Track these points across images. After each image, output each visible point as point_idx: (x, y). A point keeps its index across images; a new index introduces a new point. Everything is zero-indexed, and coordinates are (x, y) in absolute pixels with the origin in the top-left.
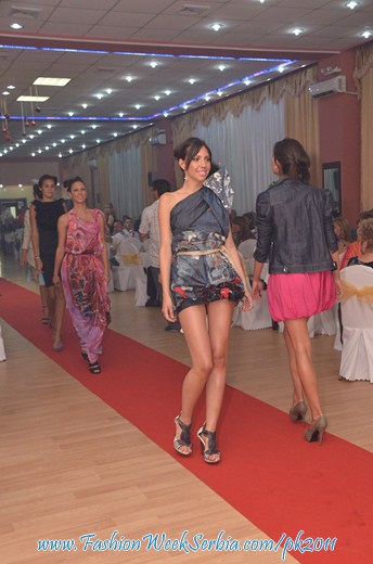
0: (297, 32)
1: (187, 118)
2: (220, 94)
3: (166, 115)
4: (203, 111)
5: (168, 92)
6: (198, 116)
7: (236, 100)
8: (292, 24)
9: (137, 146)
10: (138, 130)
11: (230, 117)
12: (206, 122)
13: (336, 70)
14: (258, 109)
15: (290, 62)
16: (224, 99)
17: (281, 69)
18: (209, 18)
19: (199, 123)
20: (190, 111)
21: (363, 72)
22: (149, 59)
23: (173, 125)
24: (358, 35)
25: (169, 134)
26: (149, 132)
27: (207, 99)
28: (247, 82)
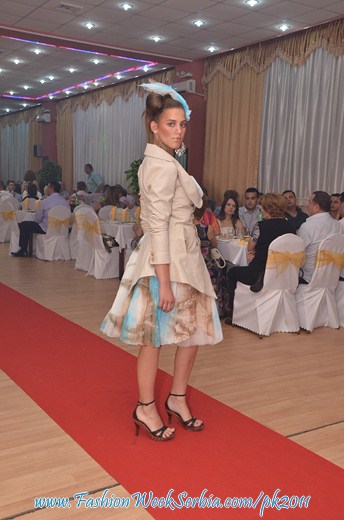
0: (157, 39)
1: (69, 101)
2: (96, 84)
3: (51, 98)
4: (83, 97)
5: (52, 78)
6: (78, 101)
7: (110, 91)
8: (153, 32)
9: (27, 122)
10: (27, 109)
11: (104, 104)
12: (85, 107)
13: (189, 74)
14: (127, 100)
15: (153, 64)
16: (100, 89)
17: (146, 69)
18: (83, 16)
19: (79, 107)
20: (72, 96)
21: (209, 79)
22: (34, 46)
23: (57, 108)
24: (206, 49)
25: (54, 114)
26: (37, 111)
27: (86, 87)
28: (119, 77)
